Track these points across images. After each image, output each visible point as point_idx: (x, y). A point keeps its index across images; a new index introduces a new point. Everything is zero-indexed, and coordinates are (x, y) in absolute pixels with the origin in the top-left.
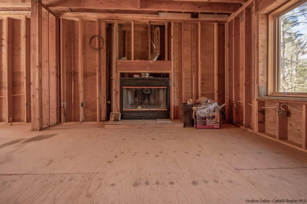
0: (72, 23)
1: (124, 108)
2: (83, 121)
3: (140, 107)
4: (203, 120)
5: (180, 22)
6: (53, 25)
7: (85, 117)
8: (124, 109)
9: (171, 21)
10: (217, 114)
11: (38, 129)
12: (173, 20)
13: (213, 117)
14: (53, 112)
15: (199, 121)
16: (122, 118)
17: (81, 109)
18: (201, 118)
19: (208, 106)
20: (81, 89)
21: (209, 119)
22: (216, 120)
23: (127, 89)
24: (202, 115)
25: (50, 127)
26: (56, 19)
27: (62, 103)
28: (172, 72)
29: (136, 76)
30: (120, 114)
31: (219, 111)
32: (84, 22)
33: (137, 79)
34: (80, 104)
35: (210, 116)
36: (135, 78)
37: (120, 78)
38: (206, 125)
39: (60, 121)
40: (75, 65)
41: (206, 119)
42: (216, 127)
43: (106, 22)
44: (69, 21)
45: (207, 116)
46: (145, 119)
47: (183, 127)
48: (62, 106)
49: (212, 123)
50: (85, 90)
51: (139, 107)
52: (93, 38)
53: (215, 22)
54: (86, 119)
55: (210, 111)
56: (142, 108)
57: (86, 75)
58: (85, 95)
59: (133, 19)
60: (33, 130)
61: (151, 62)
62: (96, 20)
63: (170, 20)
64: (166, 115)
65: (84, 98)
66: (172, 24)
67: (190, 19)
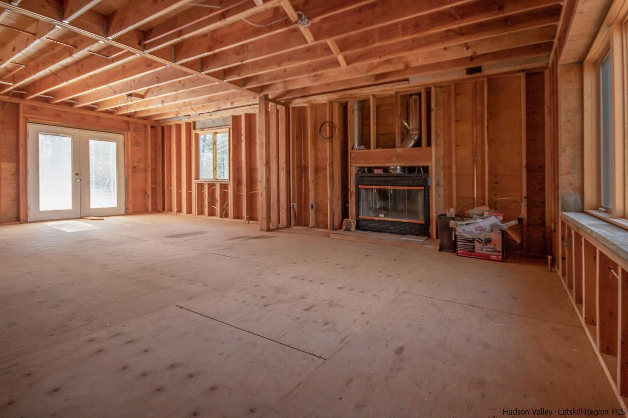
0: (301, 110)
1: (361, 214)
2: (314, 227)
3: (383, 215)
4: (468, 244)
5: (448, 84)
6: (283, 116)
7: (316, 223)
8: (361, 217)
9: (430, 86)
10: (496, 237)
11: (266, 229)
12: (433, 84)
13: (488, 241)
14: (283, 213)
15: (462, 244)
16: (358, 227)
17: (312, 212)
18: (465, 240)
19: (477, 221)
20: (311, 187)
21: (480, 243)
22: (493, 246)
23: (367, 189)
24: (469, 237)
25: (277, 229)
26: (286, 108)
27: (292, 203)
28: (432, 165)
29: (376, 171)
30: (355, 222)
31: (500, 231)
32: (315, 107)
33: (379, 176)
34: (310, 206)
35: (482, 238)
36: (376, 174)
37: (356, 174)
38: (474, 252)
39: (290, 225)
40: (306, 158)
41: (474, 243)
42: (493, 257)
43: (339, 102)
44: (299, 108)
45: (475, 237)
46: (389, 233)
47: (438, 250)
48: (292, 206)
49: (487, 251)
50: (316, 188)
51: (381, 215)
52: (322, 125)
53: (519, 71)
54: (317, 225)
55: (483, 230)
56: (386, 215)
57: (317, 171)
58: (316, 194)
59: (372, 93)
60: (262, 230)
61: (399, 150)
62: (326, 102)
63: (429, 84)
64: (423, 230)
65: (316, 198)
66: (433, 89)
67: (464, 76)
